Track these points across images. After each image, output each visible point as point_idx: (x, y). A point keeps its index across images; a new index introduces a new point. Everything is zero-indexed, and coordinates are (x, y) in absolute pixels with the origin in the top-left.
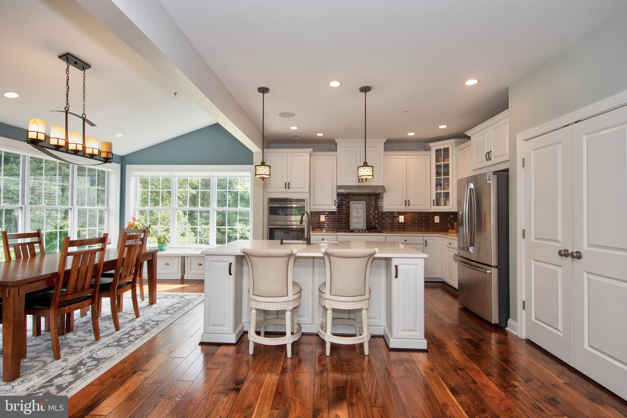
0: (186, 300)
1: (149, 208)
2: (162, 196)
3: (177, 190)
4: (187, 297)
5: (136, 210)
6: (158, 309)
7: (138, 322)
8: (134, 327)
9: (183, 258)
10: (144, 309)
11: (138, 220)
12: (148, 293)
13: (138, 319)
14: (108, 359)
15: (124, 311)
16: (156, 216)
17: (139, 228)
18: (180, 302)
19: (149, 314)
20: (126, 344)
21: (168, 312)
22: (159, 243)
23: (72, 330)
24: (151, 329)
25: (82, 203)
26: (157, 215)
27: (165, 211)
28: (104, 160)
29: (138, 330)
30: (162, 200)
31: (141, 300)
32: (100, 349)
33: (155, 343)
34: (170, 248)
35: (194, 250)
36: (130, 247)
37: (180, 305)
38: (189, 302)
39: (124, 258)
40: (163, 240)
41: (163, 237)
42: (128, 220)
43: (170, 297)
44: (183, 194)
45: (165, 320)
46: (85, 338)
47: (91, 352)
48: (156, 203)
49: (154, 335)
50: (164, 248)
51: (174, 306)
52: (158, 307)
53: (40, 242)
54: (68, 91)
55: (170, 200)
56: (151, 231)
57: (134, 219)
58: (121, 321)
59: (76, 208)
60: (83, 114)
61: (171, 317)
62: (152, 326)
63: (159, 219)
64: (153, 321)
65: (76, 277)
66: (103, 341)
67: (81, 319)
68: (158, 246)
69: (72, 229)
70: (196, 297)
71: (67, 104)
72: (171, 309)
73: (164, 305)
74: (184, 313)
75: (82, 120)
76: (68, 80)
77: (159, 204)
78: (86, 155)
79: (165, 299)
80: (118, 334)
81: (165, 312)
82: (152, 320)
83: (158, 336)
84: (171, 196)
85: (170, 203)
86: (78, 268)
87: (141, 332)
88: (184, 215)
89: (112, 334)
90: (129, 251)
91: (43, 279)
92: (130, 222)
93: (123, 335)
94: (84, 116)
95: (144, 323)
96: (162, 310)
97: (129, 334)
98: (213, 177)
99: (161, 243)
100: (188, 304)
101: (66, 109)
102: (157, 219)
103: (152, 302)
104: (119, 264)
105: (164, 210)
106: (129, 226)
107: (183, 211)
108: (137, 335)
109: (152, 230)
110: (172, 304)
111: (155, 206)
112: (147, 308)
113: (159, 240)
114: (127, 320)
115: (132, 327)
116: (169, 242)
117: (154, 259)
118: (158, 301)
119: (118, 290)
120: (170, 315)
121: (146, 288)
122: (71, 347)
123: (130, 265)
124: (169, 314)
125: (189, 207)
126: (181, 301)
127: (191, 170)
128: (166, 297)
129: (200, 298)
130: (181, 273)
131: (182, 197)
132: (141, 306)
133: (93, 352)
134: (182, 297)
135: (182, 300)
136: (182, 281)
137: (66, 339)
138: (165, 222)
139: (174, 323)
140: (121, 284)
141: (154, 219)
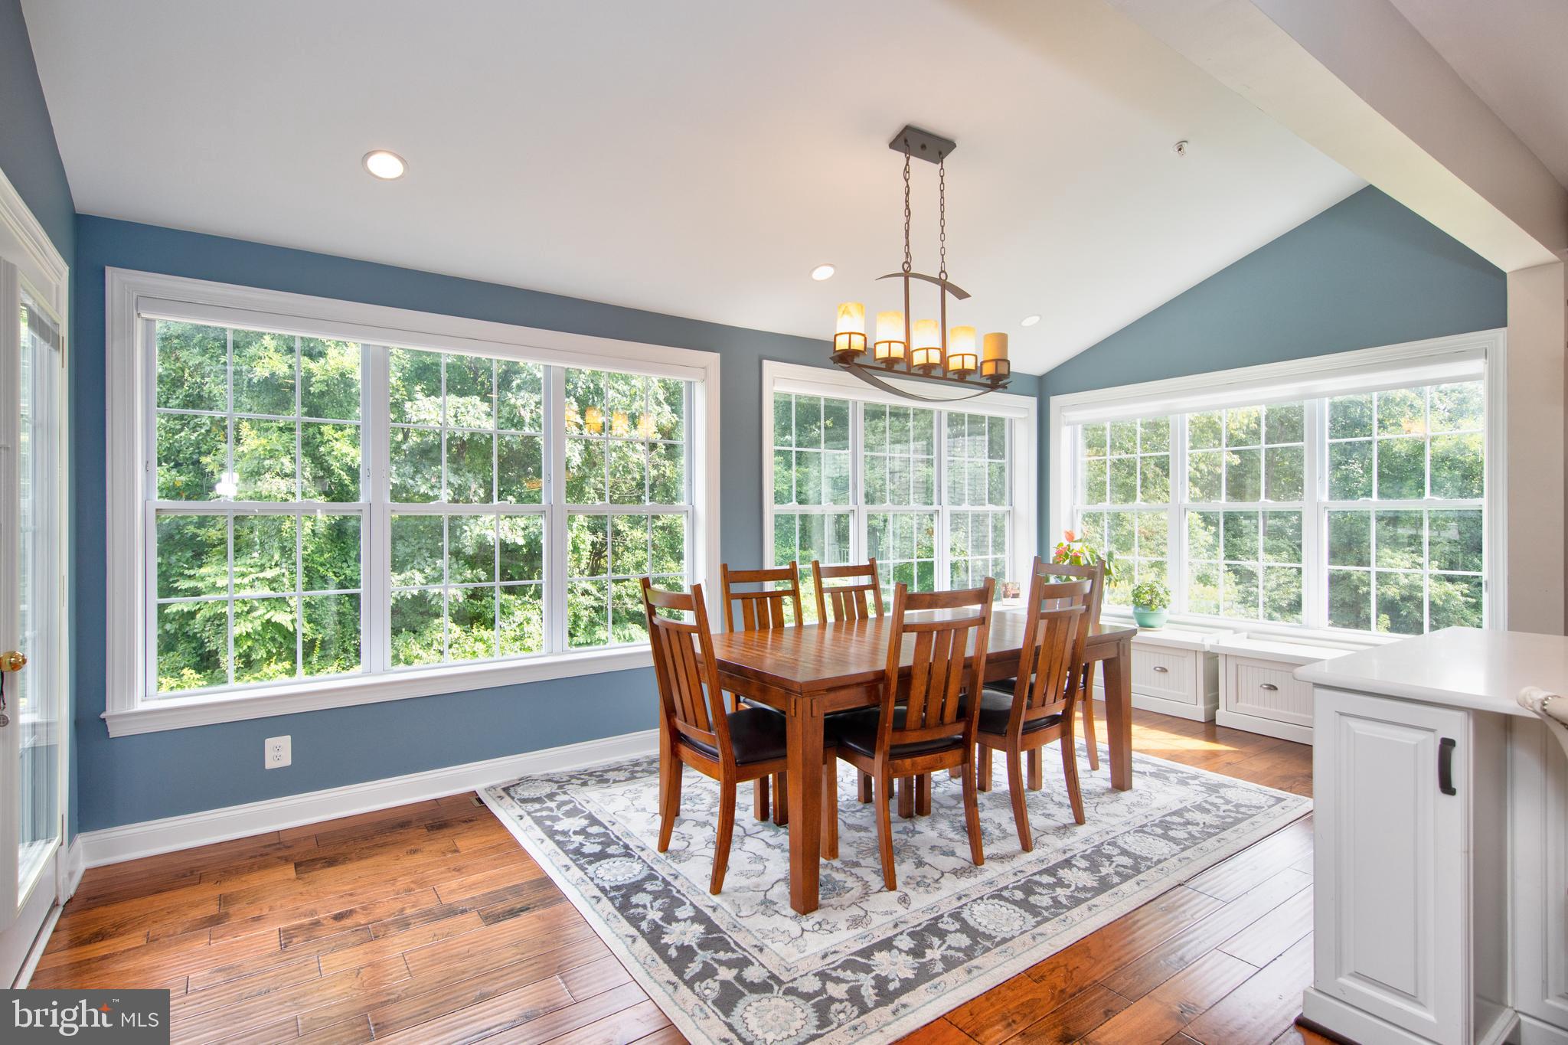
0: (1228, 802)
1: (1107, 506)
2: (1143, 474)
3: (1188, 451)
4: (1230, 794)
5: (1075, 511)
6: (1138, 811)
7: (1079, 840)
8: (1068, 855)
9: (1212, 660)
10: (1097, 800)
11: (1080, 540)
12: (1106, 747)
13: (1082, 831)
14: (998, 944)
15: (1044, 789)
16: (1128, 527)
17: (1083, 562)
18: (1208, 806)
19: (1114, 821)
20: (1047, 909)
21: (1171, 833)
22: (1137, 603)
23: (928, 813)
24: (1116, 879)
25: (960, 500)
26: (1132, 524)
27: (1151, 515)
28: (989, 382)
29: (1079, 869)
30: (1142, 486)
31: (1088, 766)
32: (981, 898)
33: (1130, 943)
34: (1168, 622)
35: (1248, 638)
36: (1054, 619)
37: (1208, 819)
38: (1236, 817)
39: (1038, 648)
40: (1148, 597)
41: (1146, 589)
42: (1057, 539)
43: (1172, 777)
44: (1202, 466)
45: (1159, 861)
46: (952, 844)
47: (959, 898)
48: (1127, 493)
49: (1127, 909)
50: (1150, 621)
51: (1188, 816)
52: (1139, 804)
53: (874, 587)
54: (908, 223)
55: (1166, 487)
56: (1113, 570)
57: (1070, 537)
58: (1035, 820)
59: (947, 509)
60: (942, 272)
61: (1181, 856)
62: (1121, 869)
63: (1136, 535)
64: (1124, 852)
65: (924, 688)
66: (992, 870)
67: (949, 782)
68: (1135, 613)
69: (940, 557)
70: (1261, 800)
71: (908, 254)
72: (1179, 824)
73: (1155, 805)
74: (1223, 854)
75: (938, 288)
76: (907, 194)
77: (1134, 498)
78: (949, 375)
79: (1157, 783)
80: (1029, 863)
81: (1159, 831)
82: (1119, 847)
83: (1140, 915)
84: (1167, 476)
85: (1164, 493)
86: (926, 665)
87: (1087, 880)
88: (1203, 525)
89: (1011, 857)
90: (1051, 630)
91: (858, 685)
92: (1060, 545)
93: (1040, 873)
94: (943, 276)
95: (1098, 851)
96: (1151, 818)
97: (1054, 875)
98: (1312, 396)
99: (1143, 605)
100: (1238, 821)
101: (906, 266)
102: (1131, 534)
103: (1121, 782)
104: (1025, 663)
105: (1148, 510)
106: (1059, 553)
107: (1200, 513)
108: (1077, 888)
109: (1116, 567)
110: (1180, 806)
111: (1125, 501)
112: (1105, 799)
113: (1137, 594)
114: (1050, 823)
115: (1065, 852)
116: (1164, 606)
117: (1122, 658)
118: (1137, 782)
119: (1026, 736)
120: (1176, 848)
121: (1101, 727)
122: (920, 864)
123: (1056, 667)
124: (1173, 840)
125: (1227, 500)
126: (1212, 804)
127: (1230, 386)
128: (1159, 775)
129: (1277, 808)
130: (1205, 704)
131: (1198, 475)
132: (1090, 787)
133: (963, 901)
134: (1213, 788)
135: (1213, 799)
136: (1210, 729)
137: (914, 832)
138: (1152, 544)
139: (1193, 884)
140: (1031, 719)
141: (1125, 536)
